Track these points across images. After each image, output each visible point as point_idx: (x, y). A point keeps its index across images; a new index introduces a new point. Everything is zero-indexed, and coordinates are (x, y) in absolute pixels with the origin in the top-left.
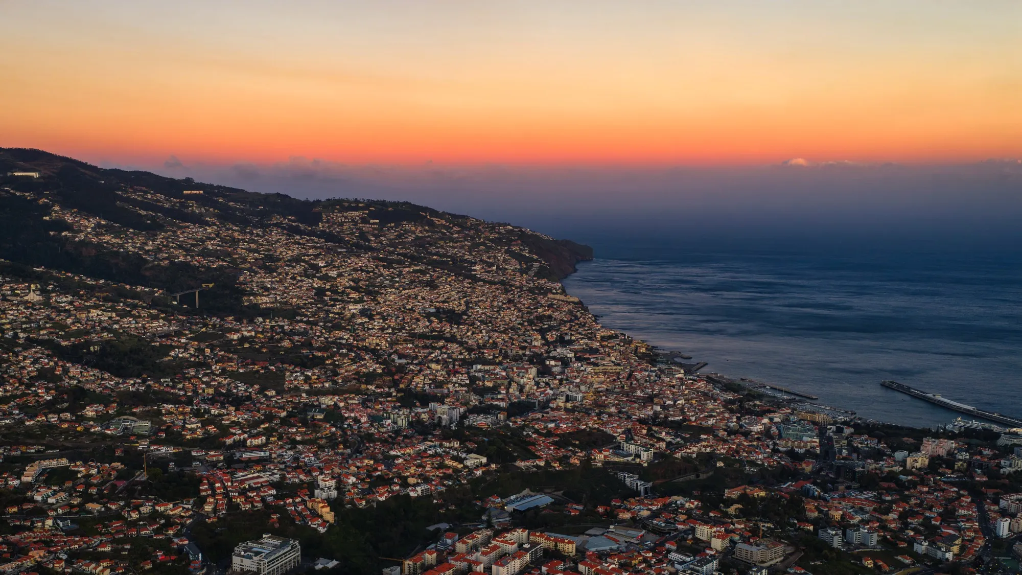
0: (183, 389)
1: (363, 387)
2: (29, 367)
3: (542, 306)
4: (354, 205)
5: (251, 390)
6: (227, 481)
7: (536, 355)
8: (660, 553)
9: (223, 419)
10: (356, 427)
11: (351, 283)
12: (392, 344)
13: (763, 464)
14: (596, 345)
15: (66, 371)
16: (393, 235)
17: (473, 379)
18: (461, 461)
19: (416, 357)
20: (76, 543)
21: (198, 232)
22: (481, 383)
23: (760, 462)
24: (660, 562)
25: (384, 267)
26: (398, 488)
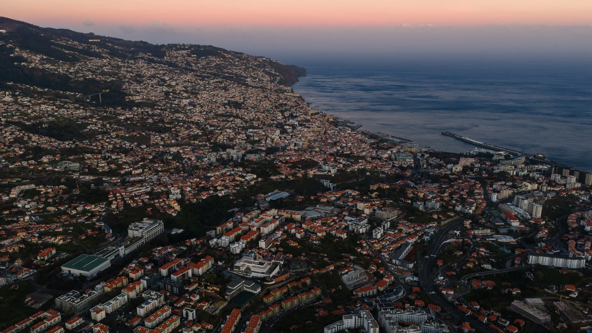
0: (96, 146)
1: (192, 142)
2: (9, 136)
3: (282, 99)
4: (182, 47)
5: (133, 145)
6: (123, 192)
7: (279, 123)
8: (341, 217)
9: (118, 161)
10: (189, 163)
11: (184, 89)
12: (206, 120)
13: (388, 173)
14: (309, 118)
15: (30, 138)
16: (204, 63)
17: (248, 137)
18: (243, 177)
19: (219, 126)
20: (43, 228)
21: (98, 62)
22: (252, 139)
23: (387, 172)
24: (341, 221)
25: (200, 80)
26: (212, 192)
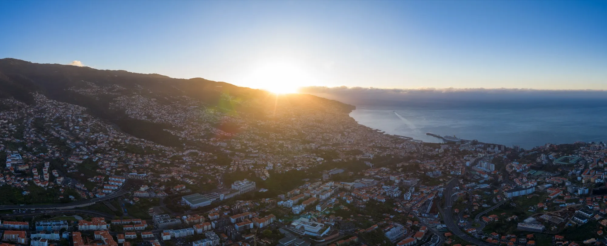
8: (379, 186)
13: (404, 156)
18: (315, 159)
23: (403, 155)
24: (380, 189)
